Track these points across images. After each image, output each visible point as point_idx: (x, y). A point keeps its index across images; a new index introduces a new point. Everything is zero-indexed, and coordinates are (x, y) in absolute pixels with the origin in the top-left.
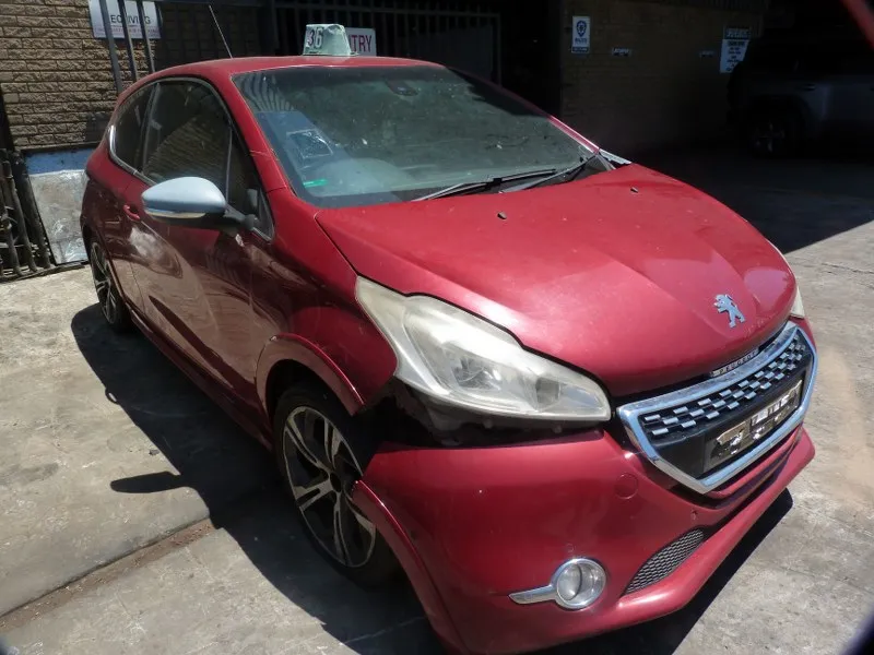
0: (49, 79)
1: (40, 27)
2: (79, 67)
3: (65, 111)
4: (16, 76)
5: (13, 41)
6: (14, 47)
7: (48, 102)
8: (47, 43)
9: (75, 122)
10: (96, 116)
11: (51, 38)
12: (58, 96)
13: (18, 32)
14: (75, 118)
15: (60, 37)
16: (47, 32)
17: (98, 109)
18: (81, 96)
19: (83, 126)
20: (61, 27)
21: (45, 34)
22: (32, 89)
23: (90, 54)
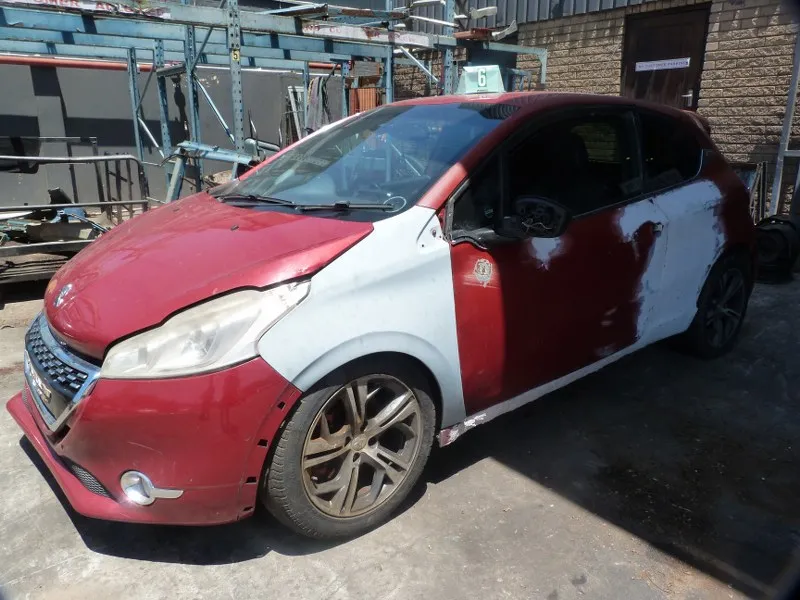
0: (736, 105)
1: (746, 58)
2: (768, 92)
3: (740, 133)
4: (711, 102)
5: (719, 73)
6: (719, 77)
7: (729, 124)
8: (747, 71)
9: (745, 144)
10: (767, 140)
11: (752, 67)
12: (738, 120)
13: (726, 65)
14: (747, 141)
15: (760, 66)
16: (750, 62)
17: (771, 133)
18: (760, 120)
19: (751, 148)
20: (765, 56)
21: (748, 63)
22: (720, 113)
23: (784, 79)
